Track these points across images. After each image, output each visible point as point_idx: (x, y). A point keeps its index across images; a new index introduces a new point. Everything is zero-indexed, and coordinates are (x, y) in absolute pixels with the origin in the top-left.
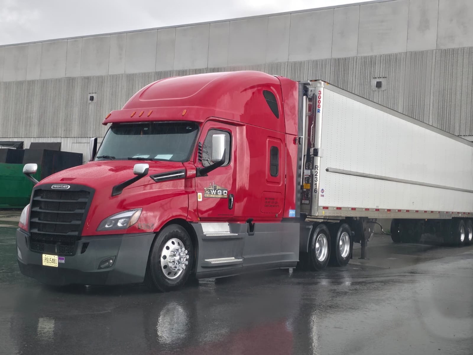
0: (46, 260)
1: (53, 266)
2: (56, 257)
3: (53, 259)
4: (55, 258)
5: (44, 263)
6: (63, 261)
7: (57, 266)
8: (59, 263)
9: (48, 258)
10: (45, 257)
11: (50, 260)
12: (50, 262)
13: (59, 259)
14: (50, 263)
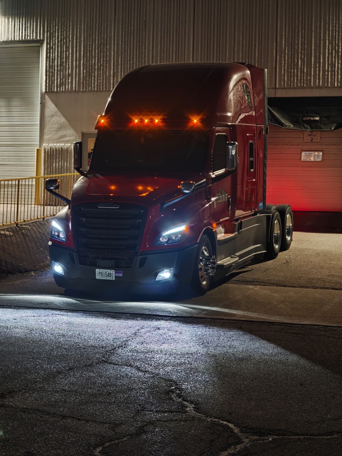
0: (100, 275)
1: (110, 279)
2: (113, 272)
3: (109, 273)
4: (111, 272)
5: (98, 277)
6: (121, 275)
7: (114, 279)
8: (116, 277)
9: (103, 272)
10: (100, 271)
11: (106, 274)
12: (106, 275)
13: (116, 273)
14: (105, 277)
